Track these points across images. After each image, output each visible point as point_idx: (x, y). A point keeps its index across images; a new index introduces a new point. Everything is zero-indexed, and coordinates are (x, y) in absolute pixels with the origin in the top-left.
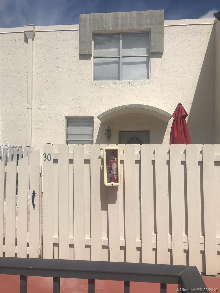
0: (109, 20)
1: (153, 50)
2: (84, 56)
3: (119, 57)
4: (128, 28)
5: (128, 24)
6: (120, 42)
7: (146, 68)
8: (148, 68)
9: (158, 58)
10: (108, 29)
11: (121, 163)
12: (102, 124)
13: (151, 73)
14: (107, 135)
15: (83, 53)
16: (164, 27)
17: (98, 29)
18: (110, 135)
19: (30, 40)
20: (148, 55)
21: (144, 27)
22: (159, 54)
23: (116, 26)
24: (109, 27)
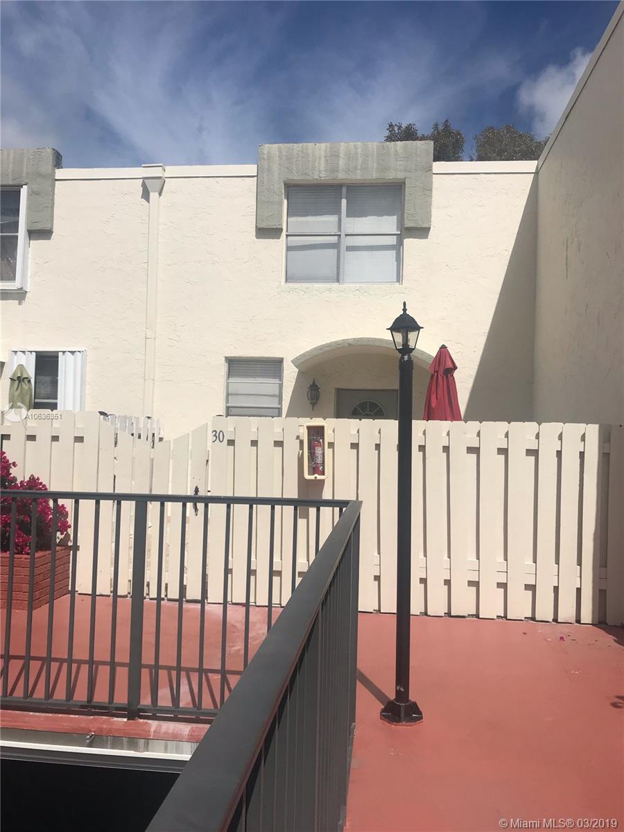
0: (320, 157)
1: (408, 224)
2: (266, 232)
3: (340, 235)
4: (358, 176)
5: (359, 167)
6: (341, 203)
7: (394, 259)
8: (399, 260)
9: (420, 239)
10: (316, 177)
11: (329, 448)
12: (301, 375)
13: (404, 271)
14: (311, 397)
15: (264, 225)
16: (434, 175)
17: (296, 177)
18: (318, 399)
19: (153, 195)
20: (399, 233)
21: (391, 175)
22: (422, 232)
23: (334, 170)
24: (320, 172)
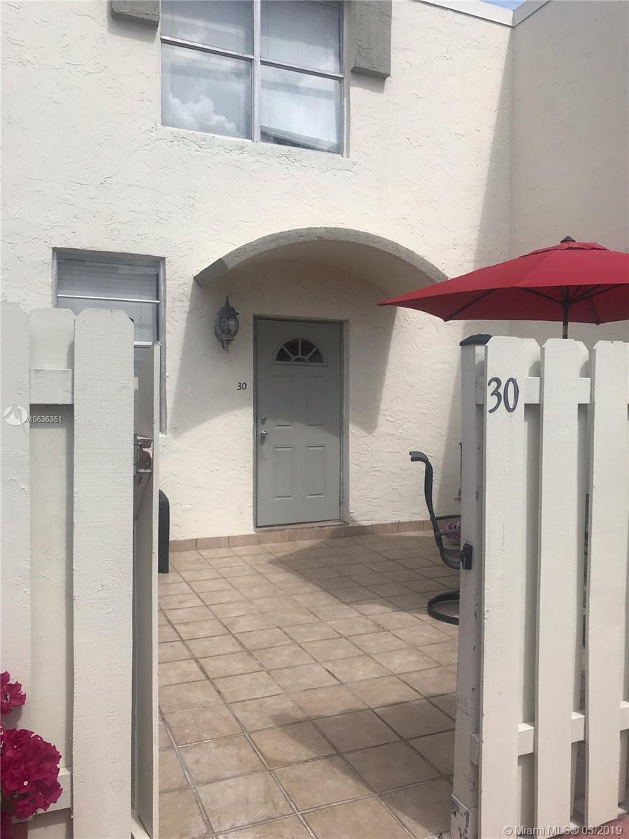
1: (360, 62)
3: (250, 60)
9: (371, 91)
13: (351, 137)
15: (126, 9)
18: (236, 331)
20: (341, 76)
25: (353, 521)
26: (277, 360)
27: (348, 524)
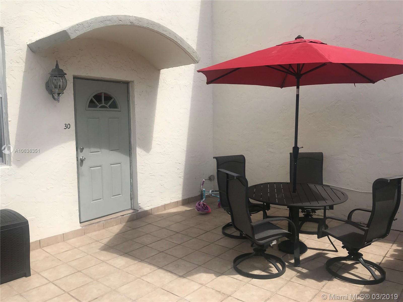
25: (141, 209)
26: (89, 107)
27: (138, 211)
